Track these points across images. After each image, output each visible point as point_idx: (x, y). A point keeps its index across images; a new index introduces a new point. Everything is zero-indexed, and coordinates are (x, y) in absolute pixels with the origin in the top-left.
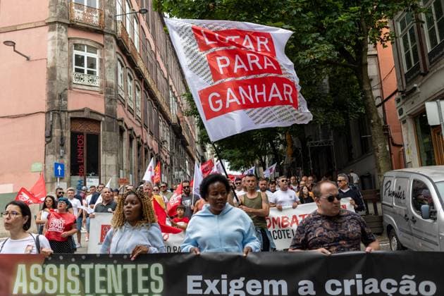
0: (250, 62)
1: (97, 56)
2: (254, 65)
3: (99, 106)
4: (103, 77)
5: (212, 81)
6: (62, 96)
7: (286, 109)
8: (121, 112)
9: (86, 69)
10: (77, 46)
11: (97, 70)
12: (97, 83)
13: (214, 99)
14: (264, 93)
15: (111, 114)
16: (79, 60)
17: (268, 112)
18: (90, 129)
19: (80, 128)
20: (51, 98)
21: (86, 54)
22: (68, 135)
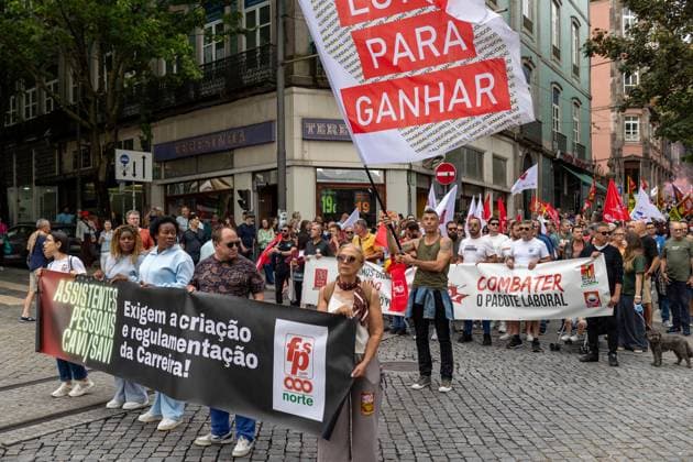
0: (421, 44)
1: (637, 122)
2: (426, 49)
3: (639, 152)
4: (641, 134)
5: (363, 77)
6: (620, 150)
7: (478, 123)
8: (651, 153)
9: (632, 131)
10: (628, 119)
11: (638, 131)
12: (638, 139)
13: (364, 105)
14: (441, 98)
15: (646, 156)
16: (628, 126)
17: (446, 129)
18: (634, 166)
19: (629, 166)
20: (614, 150)
21: (631, 122)
22: (623, 171)
